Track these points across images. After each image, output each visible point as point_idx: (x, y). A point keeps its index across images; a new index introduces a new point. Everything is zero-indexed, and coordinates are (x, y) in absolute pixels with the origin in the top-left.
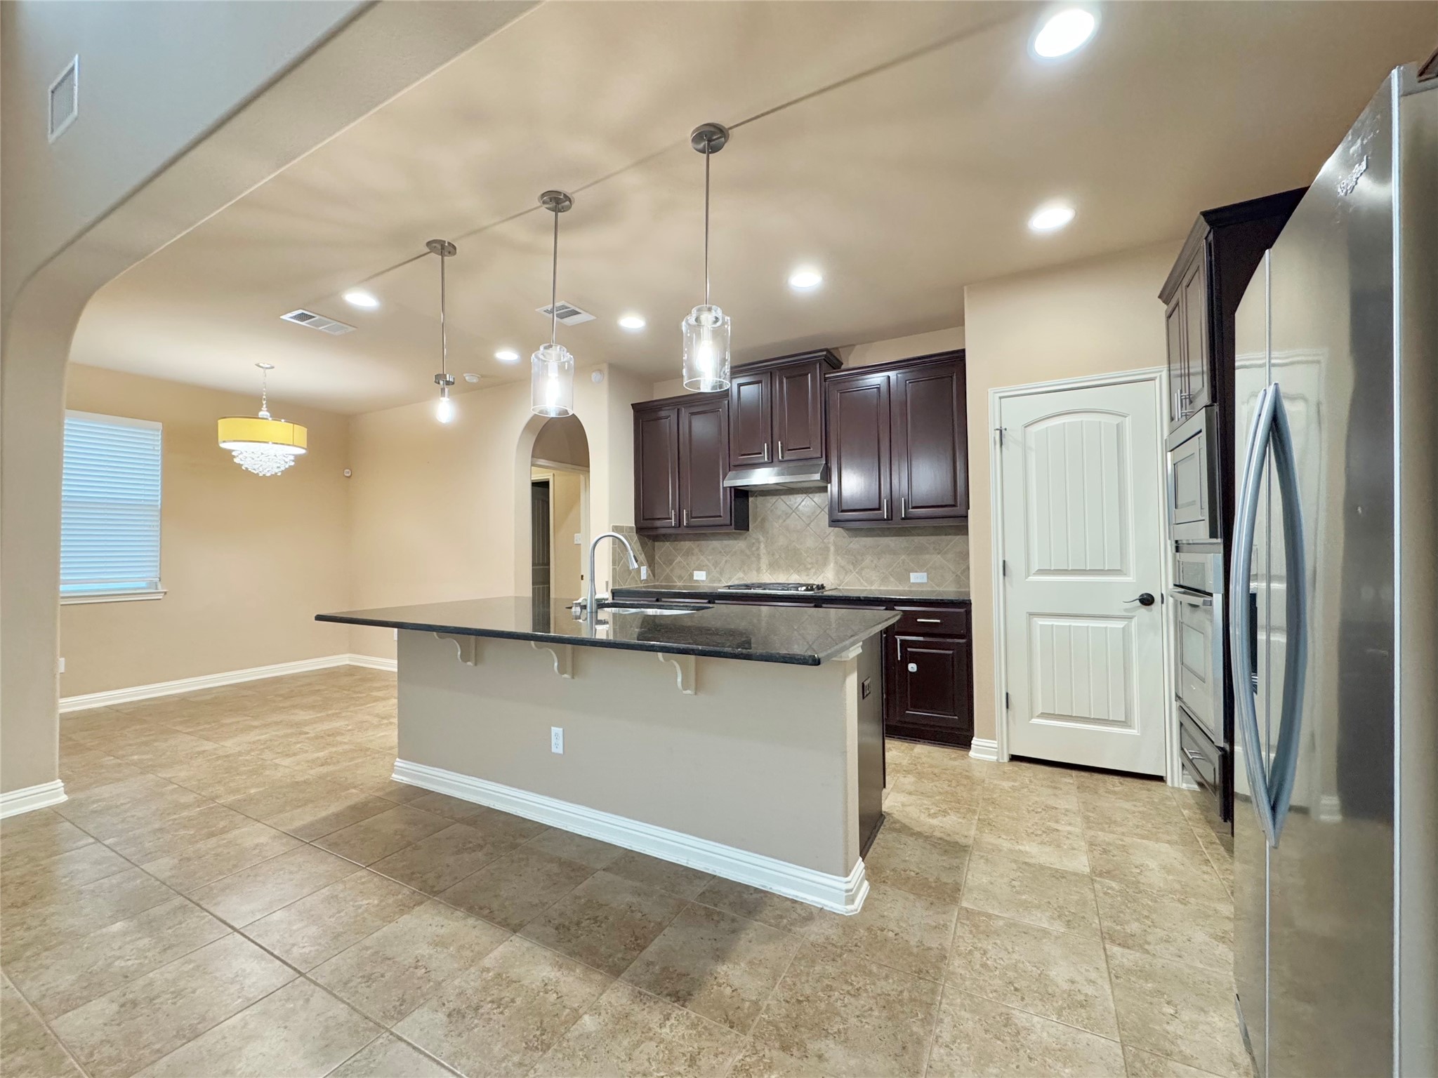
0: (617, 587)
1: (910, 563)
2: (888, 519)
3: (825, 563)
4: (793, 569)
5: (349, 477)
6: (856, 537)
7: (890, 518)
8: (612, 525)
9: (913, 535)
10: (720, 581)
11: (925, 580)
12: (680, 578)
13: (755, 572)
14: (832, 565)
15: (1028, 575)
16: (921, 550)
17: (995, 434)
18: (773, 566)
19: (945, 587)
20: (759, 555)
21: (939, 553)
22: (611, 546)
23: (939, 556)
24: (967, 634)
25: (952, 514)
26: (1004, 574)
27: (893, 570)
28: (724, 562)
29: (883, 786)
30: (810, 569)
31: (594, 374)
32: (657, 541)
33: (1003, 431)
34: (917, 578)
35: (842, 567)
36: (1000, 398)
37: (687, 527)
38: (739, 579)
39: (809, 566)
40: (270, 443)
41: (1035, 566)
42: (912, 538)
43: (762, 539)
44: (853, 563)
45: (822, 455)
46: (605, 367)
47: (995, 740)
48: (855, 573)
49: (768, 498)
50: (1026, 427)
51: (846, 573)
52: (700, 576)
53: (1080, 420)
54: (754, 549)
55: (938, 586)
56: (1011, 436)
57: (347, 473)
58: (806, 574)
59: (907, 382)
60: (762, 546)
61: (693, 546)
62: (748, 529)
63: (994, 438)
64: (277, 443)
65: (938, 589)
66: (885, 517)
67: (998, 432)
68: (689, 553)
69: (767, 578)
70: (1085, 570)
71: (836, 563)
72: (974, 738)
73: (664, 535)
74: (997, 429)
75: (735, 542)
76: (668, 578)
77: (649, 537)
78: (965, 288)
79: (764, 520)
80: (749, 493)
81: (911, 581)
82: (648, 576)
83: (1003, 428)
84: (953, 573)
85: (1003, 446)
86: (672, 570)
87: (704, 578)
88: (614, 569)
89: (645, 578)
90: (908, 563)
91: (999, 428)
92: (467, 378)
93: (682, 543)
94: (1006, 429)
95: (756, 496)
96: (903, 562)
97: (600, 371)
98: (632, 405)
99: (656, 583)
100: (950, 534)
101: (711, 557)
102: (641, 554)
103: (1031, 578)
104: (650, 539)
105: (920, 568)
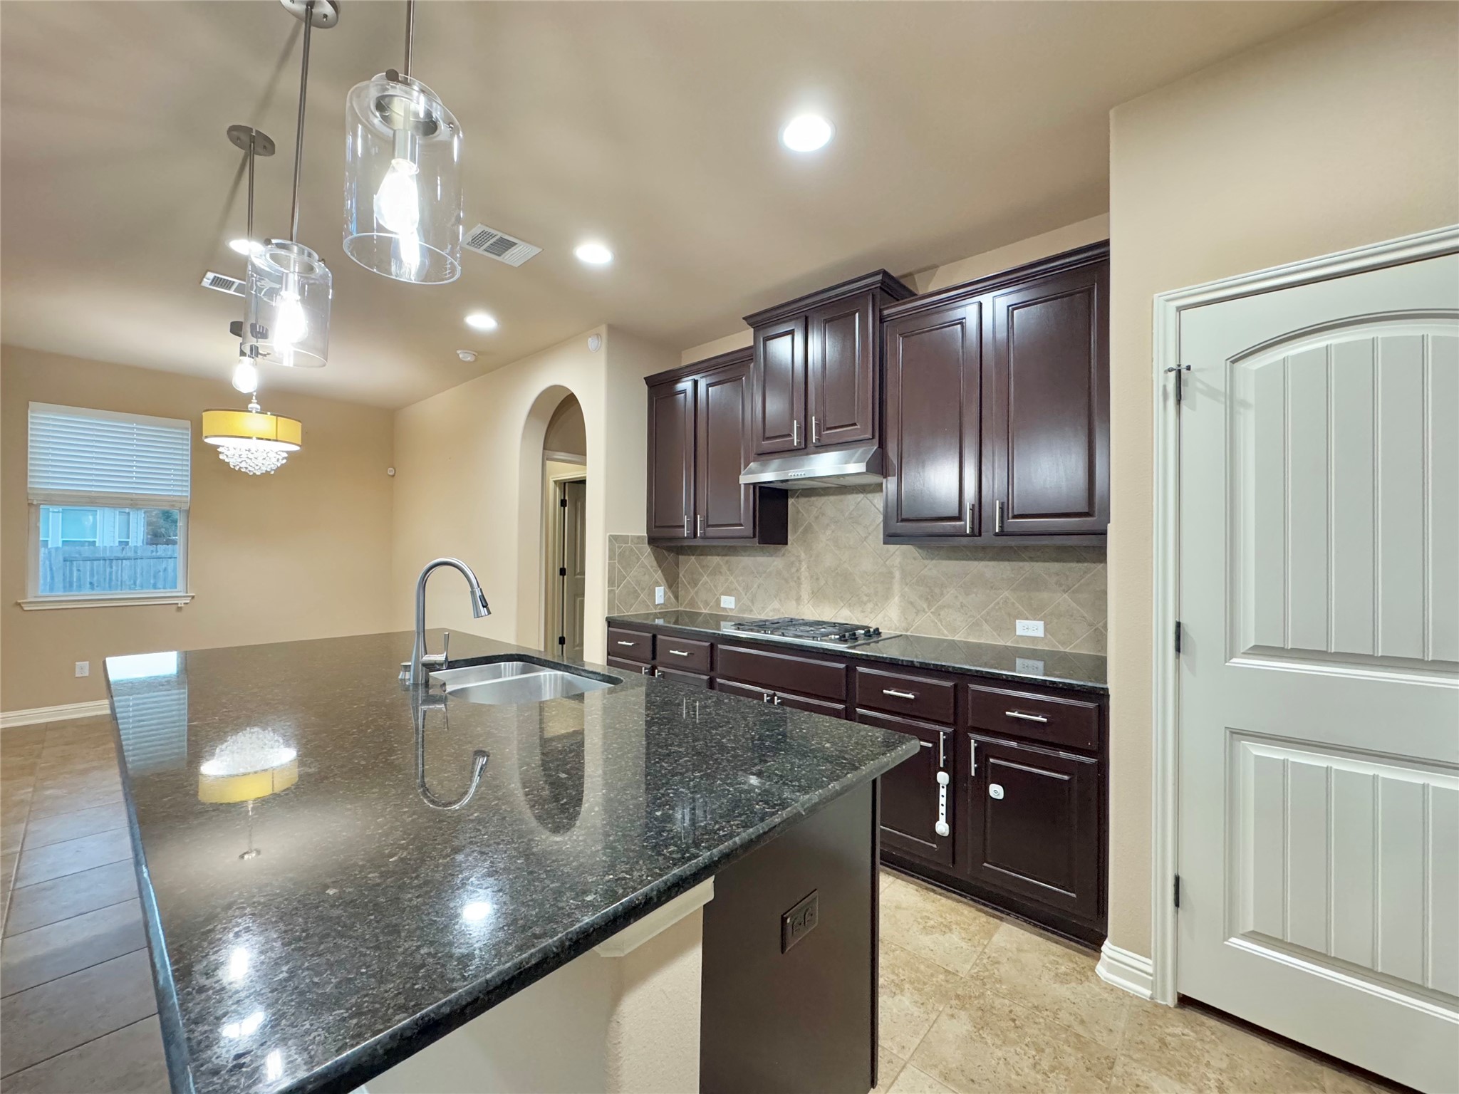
0: (615, 614)
1: (1017, 604)
2: (972, 535)
3: (887, 596)
4: (842, 601)
5: (393, 476)
6: (932, 559)
7: (977, 531)
8: (608, 534)
9: (1024, 560)
10: (751, 611)
11: (1040, 633)
12: (706, 603)
13: (794, 602)
14: (896, 599)
15: (1231, 654)
16: (1034, 584)
17: (1166, 379)
18: (818, 595)
19: (1075, 647)
20: (799, 578)
21: (1065, 591)
22: (607, 561)
23: (1065, 596)
24: (1100, 750)
25: (1085, 528)
26: (1178, 649)
27: (988, 613)
28: (755, 586)
29: (869, 1080)
30: (865, 604)
31: (590, 339)
32: (683, 554)
33: (1184, 371)
34: (1030, 629)
35: (911, 603)
36: (1179, 309)
37: (702, 538)
38: (774, 610)
39: (865, 599)
40: (254, 438)
41: (1249, 638)
42: (1021, 564)
43: (803, 556)
44: (927, 599)
45: (873, 437)
46: (603, 330)
47: (1150, 958)
48: (929, 613)
49: (813, 499)
50: (1233, 362)
51: (917, 613)
52: (728, 602)
53: (1370, 336)
54: (794, 570)
55: (1063, 644)
56: (1201, 380)
57: (390, 471)
58: (861, 609)
59: (1010, 308)
60: (804, 567)
61: (720, 562)
62: (786, 543)
63: (1165, 387)
64: (262, 439)
65: (1062, 649)
66: (968, 532)
67: (1173, 375)
68: (716, 572)
69: (810, 612)
70: (1371, 657)
71: (903, 596)
72: (1107, 942)
73: (690, 547)
74: (1170, 370)
75: (770, 559)
76: (692, 603)
77: (669, 549)
78: (1112, 113)
79: (808, 529)
80: (789, 493)
81: (1017, 634)
82: (667, 599)
83: (1184, 365)
84: (1091, 625)
85: (1182, 402)
86: (697, 593)
87: (733, 606)
88: (610, 592)
89: (662, 602)
90: (1013, 604)
91: (1174, 366)
92: (461, 356)
93: (709, 557)
94: (1189, 368)
95: (798, 497)
96: (1006, 602)
97: (598, 335)
98: (645, 378)
99: (680, 609)
100: (1085, 560)
101: (741, 578)
102: (656, 572)
103: (1238, 661)
104: (673, 551)
105: (1034, 612)
